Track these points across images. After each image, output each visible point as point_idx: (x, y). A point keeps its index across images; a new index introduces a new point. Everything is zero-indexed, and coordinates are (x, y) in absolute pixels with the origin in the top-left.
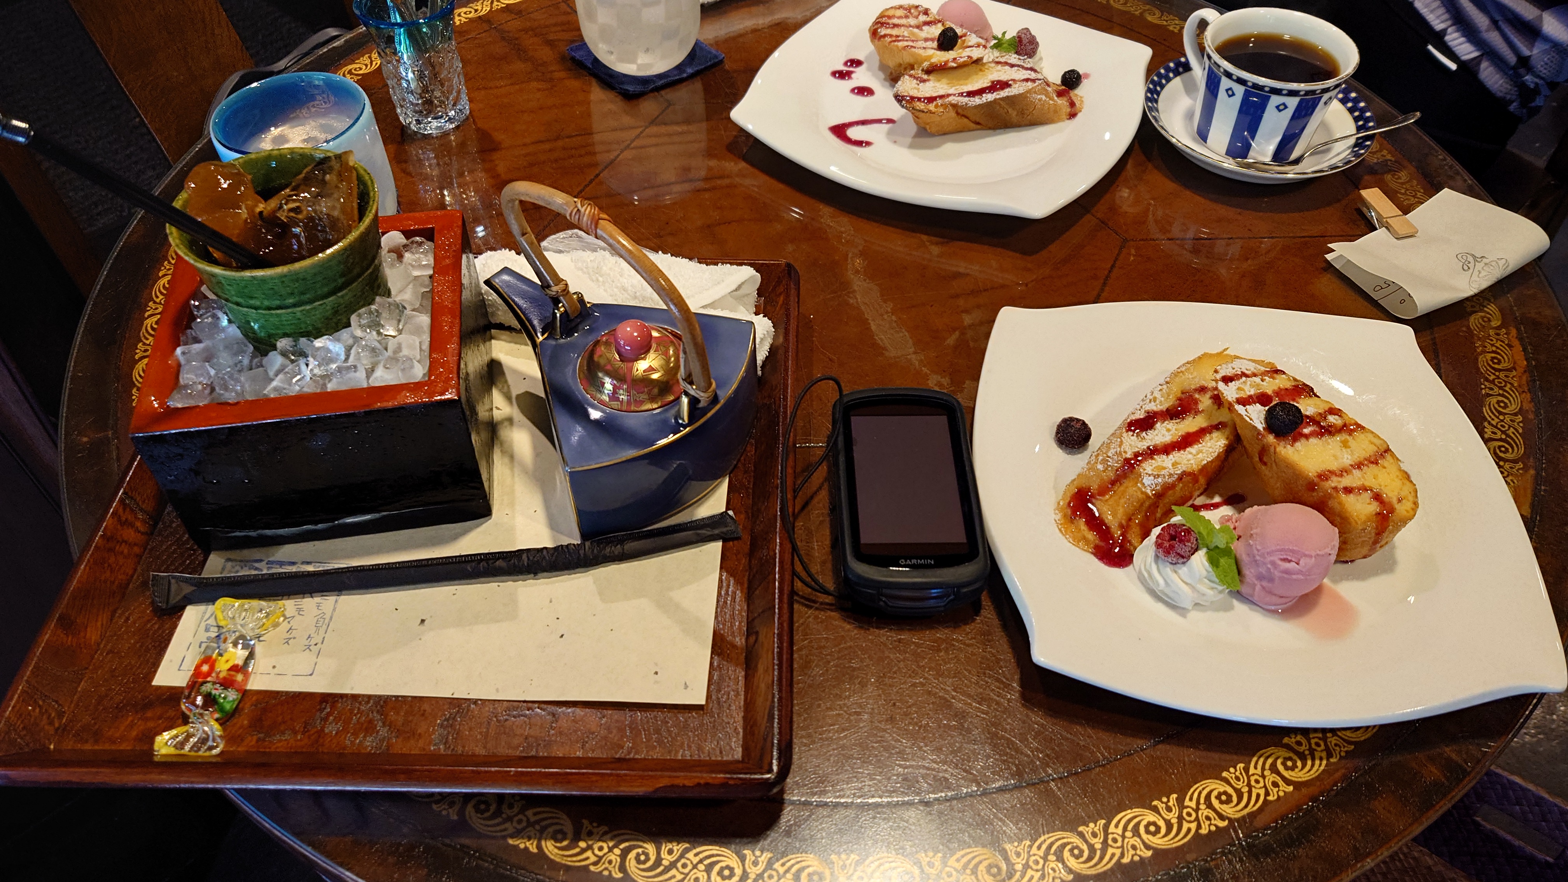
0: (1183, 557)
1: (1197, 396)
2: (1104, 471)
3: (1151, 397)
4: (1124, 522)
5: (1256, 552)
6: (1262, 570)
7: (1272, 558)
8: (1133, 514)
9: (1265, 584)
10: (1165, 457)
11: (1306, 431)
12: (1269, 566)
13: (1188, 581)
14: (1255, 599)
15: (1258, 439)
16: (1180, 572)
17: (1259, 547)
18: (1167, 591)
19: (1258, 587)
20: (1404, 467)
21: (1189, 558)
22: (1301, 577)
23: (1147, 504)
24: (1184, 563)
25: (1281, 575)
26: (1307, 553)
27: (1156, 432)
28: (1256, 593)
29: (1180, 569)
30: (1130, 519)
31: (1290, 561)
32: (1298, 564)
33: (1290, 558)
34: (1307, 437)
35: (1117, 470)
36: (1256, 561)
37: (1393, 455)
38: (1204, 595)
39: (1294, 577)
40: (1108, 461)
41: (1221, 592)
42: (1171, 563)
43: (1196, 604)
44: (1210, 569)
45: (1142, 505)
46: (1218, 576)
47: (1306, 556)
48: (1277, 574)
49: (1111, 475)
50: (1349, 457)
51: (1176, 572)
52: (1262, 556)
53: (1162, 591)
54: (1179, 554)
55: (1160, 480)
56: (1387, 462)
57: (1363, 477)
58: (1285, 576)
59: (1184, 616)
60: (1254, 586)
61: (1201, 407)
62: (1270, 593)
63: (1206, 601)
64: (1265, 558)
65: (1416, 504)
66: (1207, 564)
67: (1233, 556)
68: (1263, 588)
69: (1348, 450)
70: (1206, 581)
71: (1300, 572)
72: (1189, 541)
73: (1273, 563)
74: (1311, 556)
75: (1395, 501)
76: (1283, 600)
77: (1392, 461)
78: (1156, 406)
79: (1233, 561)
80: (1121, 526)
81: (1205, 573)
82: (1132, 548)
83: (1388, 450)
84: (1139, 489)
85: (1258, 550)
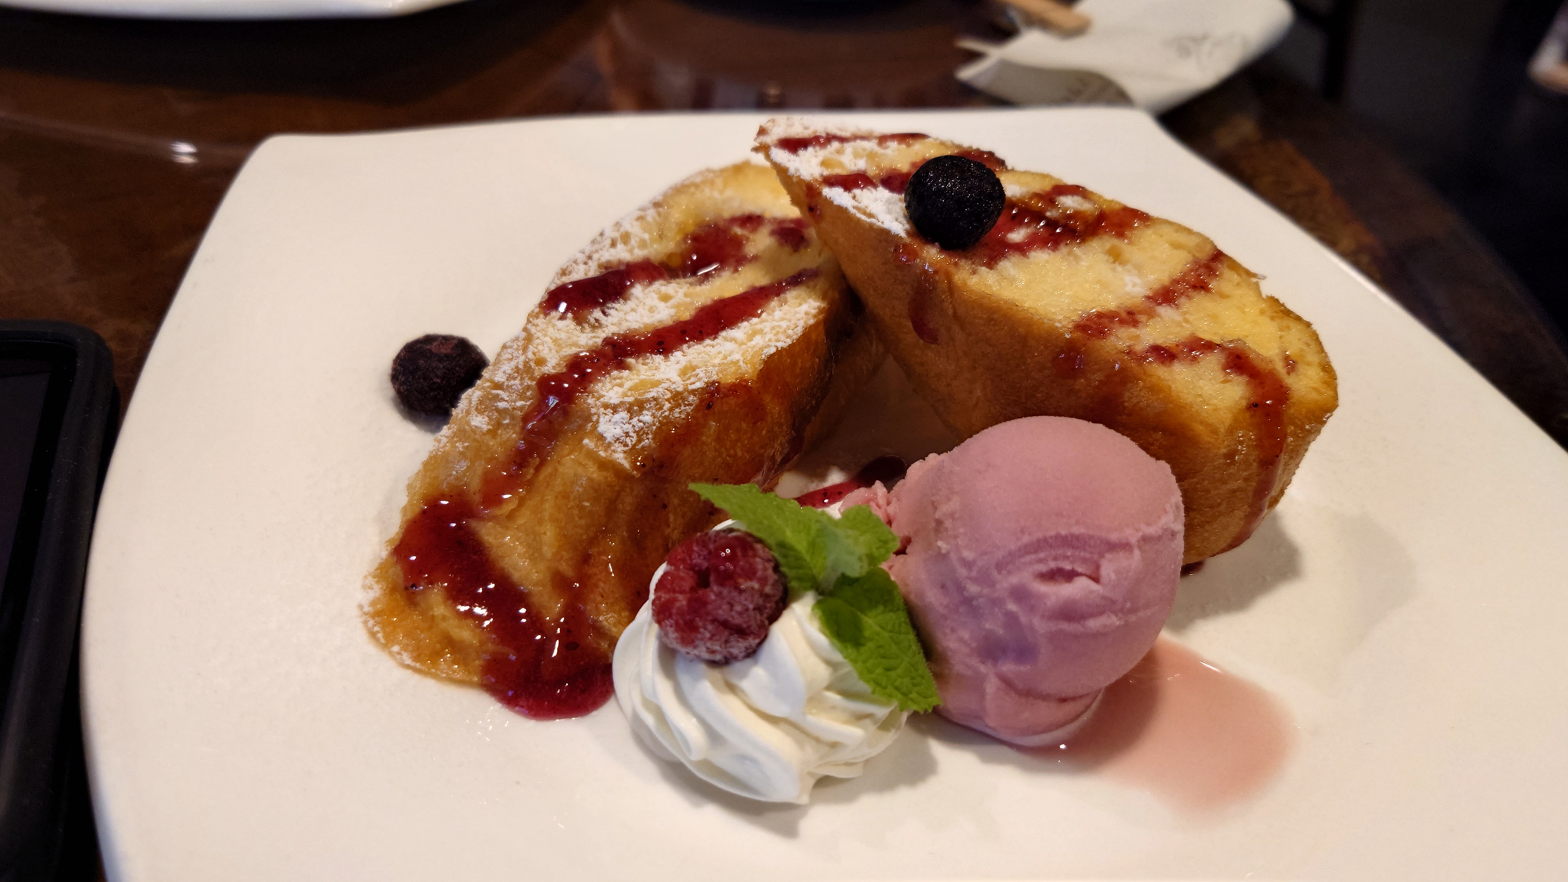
0: (741, 632)
1: (738, 231)
2: (492, 433)
3: (616, 235)
4: (566, 569)
5: (962, 572)
6: (994, 625)
7: (1014, 580)
8: (592, 541)
9: (1008, 667)
10: (658, 358)
11: (1017, 236)
12: (1012, 607)
13: (780, 710)
14: (992, 722)
15: (901, 267)
16: (746, 684)
17: (968, 555)
18: (722, 760)
19: (992, 686)
20: (1267, 289)
21: (762, 634)
22: (1111, 620)
23: (628, 502)
24: (752, 653)
25: (1053, 626)
26: (1114, 537)
27: (631, 304)
28: (990, 704)
29: (744, 675)
30: (585, 559)
31: (1070, 576)
32: (1096, 579)
33: (1068, 567)
34: (1021, 249)
35: (526, 419)
36: (968, 600)
37: (1234, 266)
38: (834, 745)
39: (1093, 624)
40: (497, 398)
41: (885, 725)
42: (713, 664)
43: (823, 782)
44: (838, 657)
45: (611, 508)
46: (866, 673)
47: (1113, 547)
48: (1041, 626)
49: (512, 436)
50: (1137, 280)
51: (732, 688)
52: (984, 579)
53: (706, 764)
54: (725, 624)
55: (647, 417)
56: (1226, 282)
57: (1187, 321)
58: (1065, 626)
59: (789, 831)
60: (976, 684)
61: (751, 249)
62: (1029, 694)
63: (848, 764)
64: (992, 584)
65: (1327, 369)
66: (823, 640)
67: (899, 602)
68: (1007, 683)
69: (1129, 267)
70: (834, 697)
71: (1106, 606)
72: (750, 574)
73: (1020, 594)
74: (1125, 546)
75: (1280, 367)
76: (1070, 708)
77: (1235, 278)
78: (631, 251)
79: (902, 616)
80: (561, 583)
81: (823, 673)
82: (604, 645)
83: (1218, 256)
84: (592, 455)
85: (968, 565)
